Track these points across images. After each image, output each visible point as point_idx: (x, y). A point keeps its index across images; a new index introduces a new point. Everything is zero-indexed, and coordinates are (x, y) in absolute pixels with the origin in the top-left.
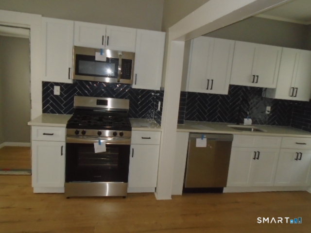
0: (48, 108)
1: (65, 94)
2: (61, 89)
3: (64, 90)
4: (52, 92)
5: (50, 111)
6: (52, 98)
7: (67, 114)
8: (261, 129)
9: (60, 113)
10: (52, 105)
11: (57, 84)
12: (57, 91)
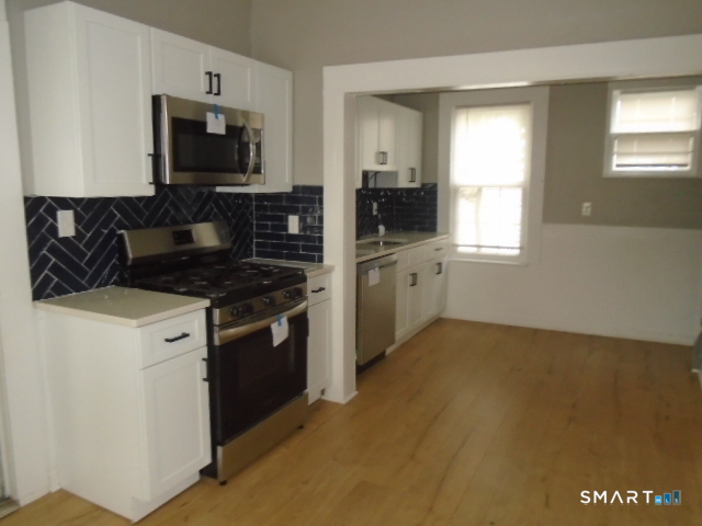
0: (47, 280)
1: (87, 229)
2: (78, 219)
3: (84, 218)
4: (53, 230)
5: (53, 289)
6: (53, 250)
7: (97, 287)
8: (400, 240)
9: (79, 288)
10: (55, 269)
11: (64, 203)
12: (66, 224)
